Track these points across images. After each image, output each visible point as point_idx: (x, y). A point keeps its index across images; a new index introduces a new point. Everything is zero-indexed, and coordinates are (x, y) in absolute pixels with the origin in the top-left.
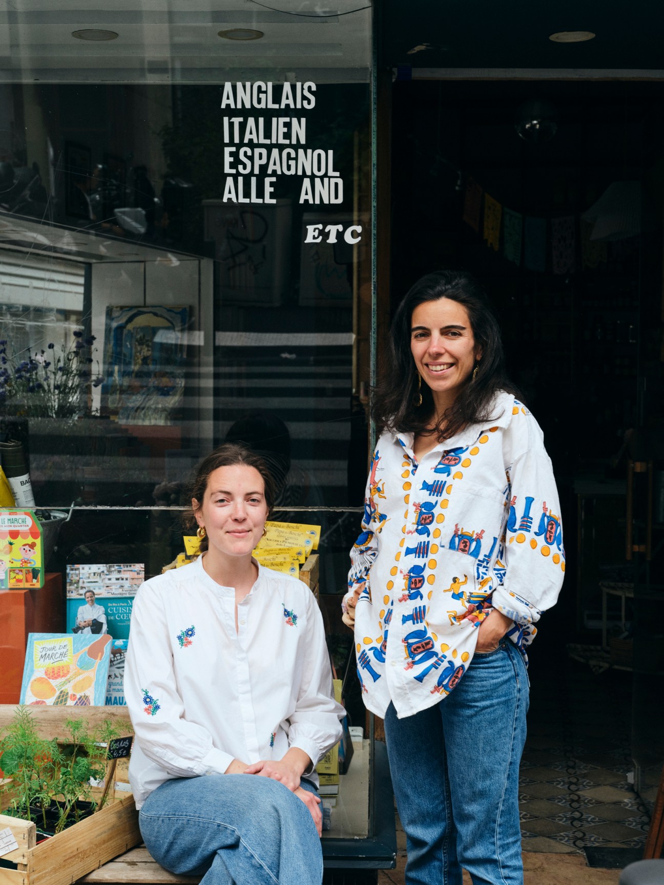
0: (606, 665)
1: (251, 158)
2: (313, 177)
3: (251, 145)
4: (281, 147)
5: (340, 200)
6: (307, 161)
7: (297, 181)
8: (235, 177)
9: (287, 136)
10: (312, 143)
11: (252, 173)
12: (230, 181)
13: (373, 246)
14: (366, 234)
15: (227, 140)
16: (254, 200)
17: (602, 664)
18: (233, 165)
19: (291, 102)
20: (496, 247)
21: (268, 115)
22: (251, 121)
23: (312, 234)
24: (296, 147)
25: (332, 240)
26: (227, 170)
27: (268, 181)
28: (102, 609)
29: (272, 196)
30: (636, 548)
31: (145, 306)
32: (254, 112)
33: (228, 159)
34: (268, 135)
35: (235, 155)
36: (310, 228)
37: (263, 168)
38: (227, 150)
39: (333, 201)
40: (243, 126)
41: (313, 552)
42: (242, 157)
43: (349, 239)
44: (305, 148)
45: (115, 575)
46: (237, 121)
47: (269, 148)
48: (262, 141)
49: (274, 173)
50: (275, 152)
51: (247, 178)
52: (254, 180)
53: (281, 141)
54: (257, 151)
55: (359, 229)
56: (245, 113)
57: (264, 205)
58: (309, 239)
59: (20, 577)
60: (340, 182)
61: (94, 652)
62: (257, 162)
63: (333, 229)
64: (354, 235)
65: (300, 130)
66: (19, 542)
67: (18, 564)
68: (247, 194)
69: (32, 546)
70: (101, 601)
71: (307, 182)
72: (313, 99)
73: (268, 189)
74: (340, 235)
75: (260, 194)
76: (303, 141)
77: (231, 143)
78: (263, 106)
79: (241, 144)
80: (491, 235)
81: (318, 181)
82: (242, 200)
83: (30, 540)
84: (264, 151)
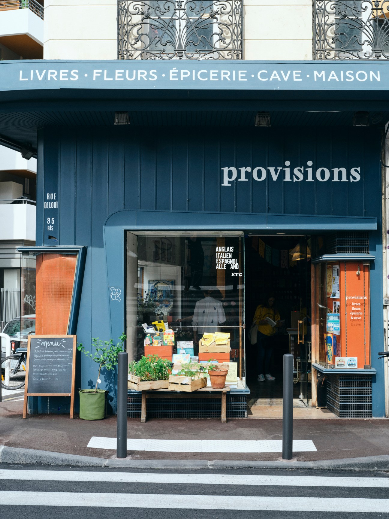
0: (297, 381)
1: (221, 261)
2: (233, 264)
3: (221, 258)
4: (227, 259)
5: (238, 268)
6: (232, 261)
7: (230, 265)
8: (218, 264)
9: (228, 256)
10: (233, 258)
11: (221, 263)
12: (217, 265)
13: (244, 277)
14: (243, 275)
15: (217, 257)
16: (222, 268)
17: (296, 381)
18: (218, 262)
19: (229, 250)
20: (263, 257)
21: (225, 253)
22: (221, 254)
23: (233, 275)
24: (230, 259)
25: (237, 276)
26: (217, 263)
27: (225, 265)
28: (185, 351)
29: (225, 267)
30: (300, 341)
31: (160, 280)
32: (222, 252)
33: (217, 261)
34: (225, 256)
35: (218, 260)
36: (232, 273)
37: (224, 262)
38: (217, 259)
39: (237, 268)
40: (220, 255)
41: (229, 339)
42: (220, 260)
43: (240, 275)
44: (231, 259)
45: (187, 344)
46: (219, 254)
47: (225, 259)
48: (224, 257)
49: (226, 263)
50: (226, 259)
51: (221, 264)
52: (222, 265)
53: (227, 257)
54: (223, 259)
55: (241, 274)
56: (220, 252)
57: (224, 269)
58: (232, 276)
59: (170, 343)
60: (238, 265)
61: (186, 358)
62: (223, 261)
63: (237, 274)
64: (241, 275)
65: (230, 255)
66: (170, 336)
67: (169, 340)
68: (221, 267)
69: (173, 336)
70: (184, 349)
71: (232, 265)
72: (233, 250)
73: (225, 266)
74: (238, 275)
75: (223, 267)
76: (231, 258)
77: (218, 258)
78: (224, 251)
79: (220, 258)
80: (261, 253)
81: (234, 265)
82: (220, 268)
83: (172, 335)
84: (224, 259)
